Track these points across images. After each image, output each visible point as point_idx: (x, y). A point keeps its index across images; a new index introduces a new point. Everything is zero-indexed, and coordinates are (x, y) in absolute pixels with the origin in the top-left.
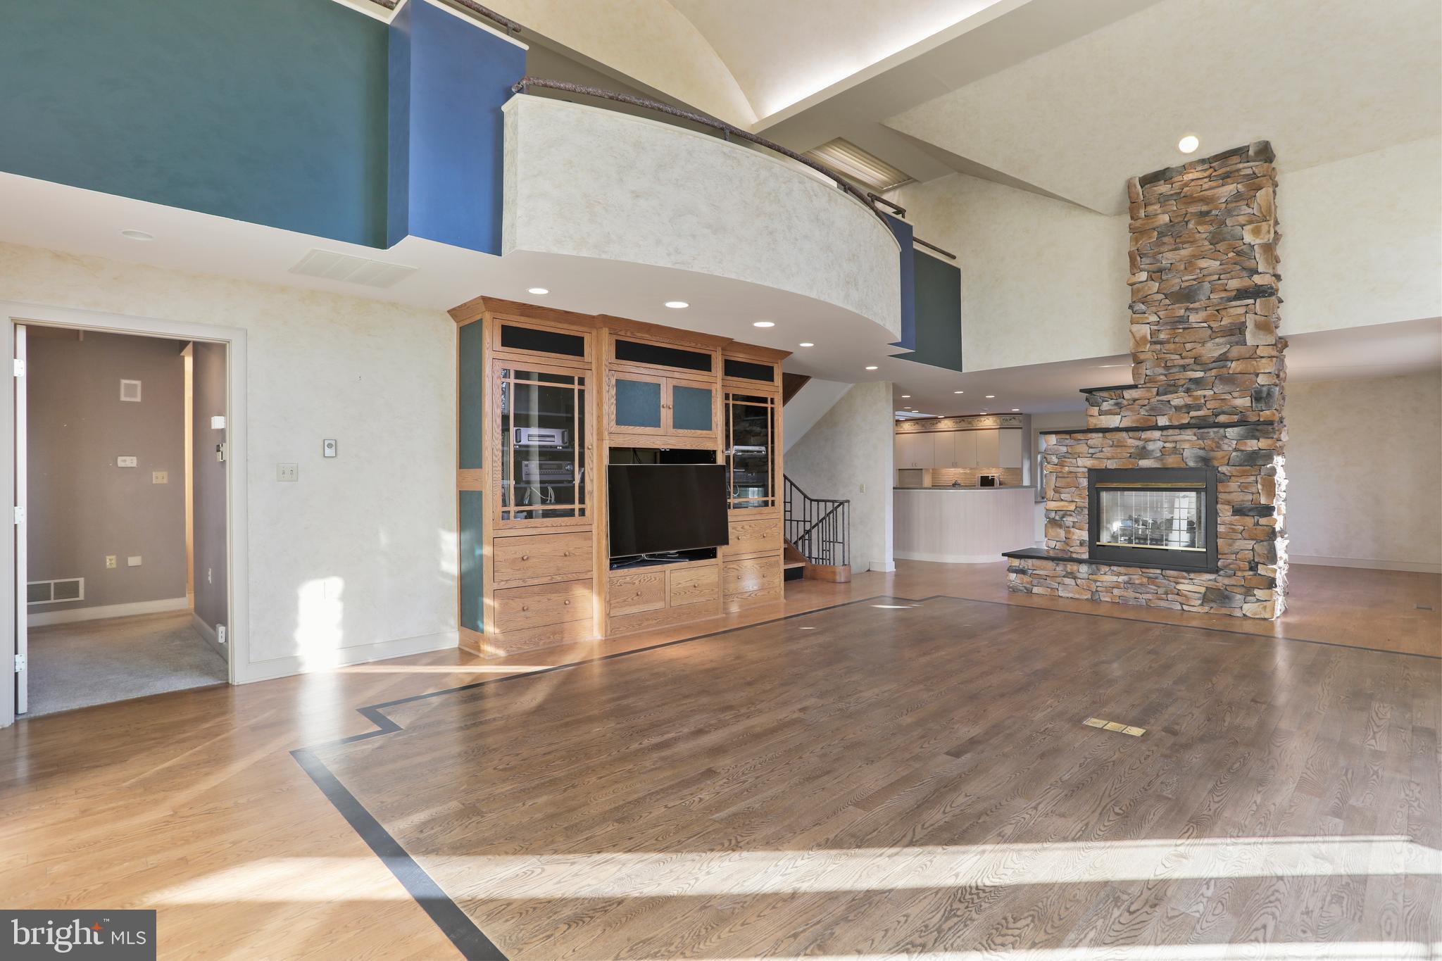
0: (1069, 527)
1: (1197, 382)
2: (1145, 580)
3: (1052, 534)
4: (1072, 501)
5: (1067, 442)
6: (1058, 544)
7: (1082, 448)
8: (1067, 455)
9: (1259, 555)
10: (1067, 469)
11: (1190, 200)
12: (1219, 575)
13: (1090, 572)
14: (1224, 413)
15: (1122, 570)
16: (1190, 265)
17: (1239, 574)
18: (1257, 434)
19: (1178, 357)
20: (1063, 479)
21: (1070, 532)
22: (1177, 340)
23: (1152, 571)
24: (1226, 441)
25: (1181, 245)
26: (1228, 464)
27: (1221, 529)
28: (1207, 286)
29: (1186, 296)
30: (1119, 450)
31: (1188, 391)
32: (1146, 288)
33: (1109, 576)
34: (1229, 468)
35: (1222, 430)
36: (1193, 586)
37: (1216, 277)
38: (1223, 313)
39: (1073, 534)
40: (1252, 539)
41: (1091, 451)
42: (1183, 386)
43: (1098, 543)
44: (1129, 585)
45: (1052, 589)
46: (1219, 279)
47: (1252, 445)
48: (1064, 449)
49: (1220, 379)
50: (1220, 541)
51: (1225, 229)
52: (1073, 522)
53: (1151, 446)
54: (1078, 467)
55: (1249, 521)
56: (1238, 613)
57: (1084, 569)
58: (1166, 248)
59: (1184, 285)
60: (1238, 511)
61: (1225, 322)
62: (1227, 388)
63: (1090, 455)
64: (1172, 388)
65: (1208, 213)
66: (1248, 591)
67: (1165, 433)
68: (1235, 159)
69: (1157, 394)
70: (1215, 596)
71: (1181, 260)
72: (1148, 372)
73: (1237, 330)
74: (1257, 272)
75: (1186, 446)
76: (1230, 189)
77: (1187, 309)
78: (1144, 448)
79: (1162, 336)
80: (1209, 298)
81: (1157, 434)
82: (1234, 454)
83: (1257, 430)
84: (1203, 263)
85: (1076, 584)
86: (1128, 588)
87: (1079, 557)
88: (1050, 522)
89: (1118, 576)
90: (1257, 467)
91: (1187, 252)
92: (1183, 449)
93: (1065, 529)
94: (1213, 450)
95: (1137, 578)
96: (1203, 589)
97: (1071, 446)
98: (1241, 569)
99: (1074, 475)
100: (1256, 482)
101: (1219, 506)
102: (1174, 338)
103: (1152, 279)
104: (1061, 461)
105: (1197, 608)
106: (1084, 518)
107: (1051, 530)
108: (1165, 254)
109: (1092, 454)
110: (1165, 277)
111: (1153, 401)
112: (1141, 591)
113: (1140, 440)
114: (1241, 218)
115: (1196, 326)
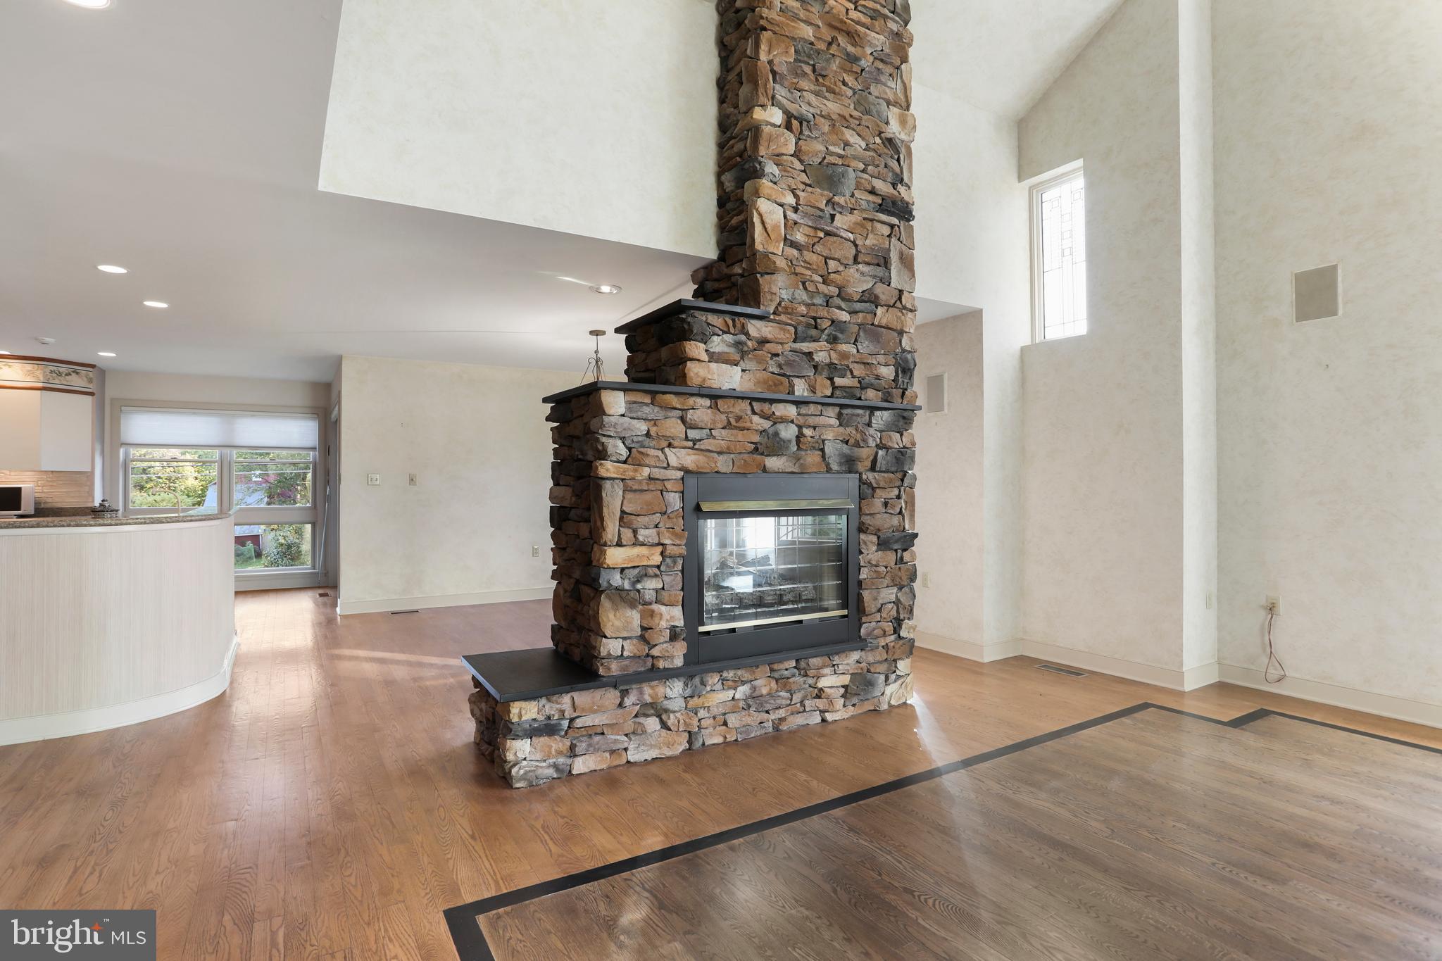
0: (648, 604)
1: (842, 328)
2: (774, 685)
3: (617, 623)
4: (659, 544)
5: (647, 410)
6: (627, 644)
8: (647, 441)
9: (902, 608)
10: (646, 472)
12: (863, 651)
13: (688, 692)
14: (870, 387)
15: (744, 674)
16: (834, 129)
17: (882, 642)
18: (901, 424)
19: (821, 280)
20: (637, 495)
21: (650, 614)
22: (818, 248)
23: (786, 665)
24: (872, 431)
25: (823, 91)
26: (874, 469)
27: (864, 575)
28: (851, 173)
29: (829, 178)
30: (740, 436)
31: (833, 340)
32: (782, 139)
34: (875, 475)
35: (867, 414)
36: (833, 679)
37: (862, 166)
38: (869, 225)
39: (659, 616)
40: (896, 585)
41: (693, 434)
42: (825, 331)
43: (701, 629)
44: (751, 702)
45: (612, 752)
46: (864, 171)
47: (896, 441)
48: (642, 427)
49: (865, 331)
50: (866, 595)
51: (871, 98)
52: (657, 590)
53: (783, 433)
54: (668, 467)
55: (892, 558)
56: (884, 705)
57: (676, 689)
58: (803, 83)
59: (830, 159)
60: (883, 544)
61: (871, 241)
62: (872, 348)
63: (690, 444)
64: (813, 330)
65: (854, 59)
66: (890, 667)
67: (804, 410)
70: (860, 686)
71: (825, 116)
72: (785, 295)
73: (883, 260)
74: (902, 182)
75: (829, 435)
76: (876, 39)
77: (830, 201)
78: (776, 434)
79: (799, 237)
80: (852, 196)
81: (791, 411)
82: (881, 453)
83: (901, 419)
84: (848, 136)
85: (665, 726)
86: (749, 706)
87: (668, 665)
88: (609, 598)
89: (735, 689)
90: (899, 475)
91: (832, 107)
92: (823, 441)
93: (640, 607)
94: (857, 445)
95: (764, 685)
96: (846, 680)
97: (655, 422)
98: (884, 634)
99: (659, 486)
100: (899, 497)
101: (862, 536)
102: (813, 245)
103: (788, 126)
104: (634, 458)
105: (840, 713)
106: (673, 580)
107: (611, 616)
108: (805, 93)
109: (695, 441)
110: (806, 132)
111: (787, 347)
112: (768, 707)
113: (768, 418)
114: (887, 91)
115: (841, 234)
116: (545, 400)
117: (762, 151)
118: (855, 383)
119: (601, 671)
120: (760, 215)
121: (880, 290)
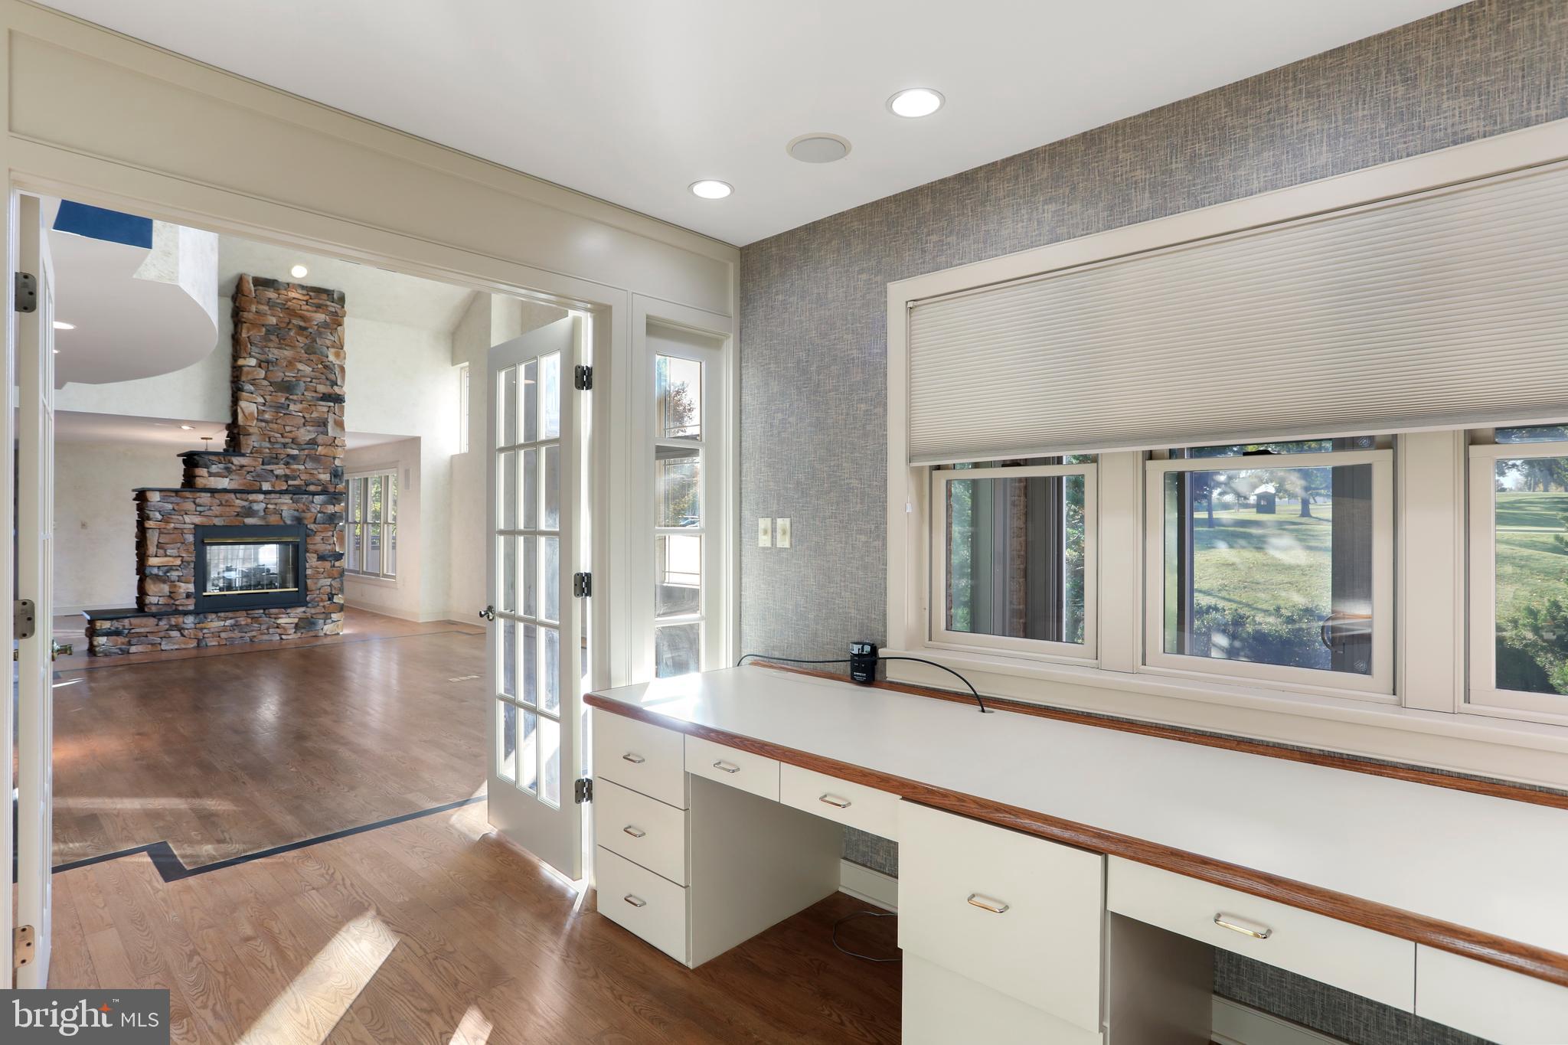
0: (174, 582)
1: (294, 457)
2: (249, 620)
3: (155, 590)
4: (179, 556)
5: (173, 499)
6: (161, 599)
7: (189, 506)
8: (173, 512)
9: (335, 589)
10: (172, 525)
11: (292, 313)
12: (308, 607)
13: (197, 621)
14: (313, 484)
15: (230, 614)
16: (290, 364)
17: (321, 604)
18: (334, 501)
19: (280, 436)
20: (167, 536)
21: (175, 586)
22: (279, 421)
23: (257, 612)
24: (313, 505)
25: (284, 346)
26: (315, 522)
27: (309, 572)
28: (302, 384)
29: (287, 387)
30: (228, 509)
31: (287, 464)
32: (255, 373)
33: (214, 623)
34: (315, 525)
35: (311, 497)
36: (287, 619)
37: (309, 380)
38: (314, 408)
39: (180, 587)
40: (330, 578)
41: (199, 509)
42: (282, 459)
43: (205, 594)
44: (235, 627)
45: (152, 644)
46: (311, 382)
47: (331, 509)
48: (170, 506)
49: (310, 458)
50: (309, 582)
51: (316, 346)
52: (179, 576)
53: (256, 507)
54: (185, 523)
55: (328, 565)
56: (321, 634)
57: (190, 620)
58: (271, 344)
59: (285, 379)
60: (321, 558)
61: (314, 415)
62: (315, 466)
63: (198, 513)
64: (275, 459)
65: (305, 329)
66: (327, 616)
67: (268, 496)
68: (324, 296)
69: (263, 464)
70: (306, 624)
71: (285, 358)
72: (255, 444)
73: (323, 423)
74: (337, 385)
75: (285, 508)
76: (320, 317)
77: (287, 398)
78: (250, 508)
79: (267, 416)
80: (303, 395)
81: (261, 497)
82: (319, 515)
83: (335, 498)
84: (300, 366)
85: (183, 635)
86: (234, 630)
87: (185, 608)
88: (151, 579)
89: (225, 621)
90: (334, 525)
91: (288, 353)
92: (282, 510)
93: (169, 583)
94: (304, 511)
95: (243, 621)
96: (296, 620)
97: (178, 504)
98: (322, 601)
99: (180, 531)
100: (333, 536)
101: (308, 554)
102: (277, 419)
103: (260, 367)
104: (166, 518)
105: (292, 636)
106: (190, 572)
107: (152, 586)
108: (271, 349)
109: (201, 512)
110: (271, 368)
111: (258, 469)
112: (246, 630)
113: (246, 501)
114: (327, 341)
115: (294, 413)
116: (134, 490)
117: (243, 378)
118: (302, 483)
119: (146, 610)
120: (241, 408)
121: (321, 439)
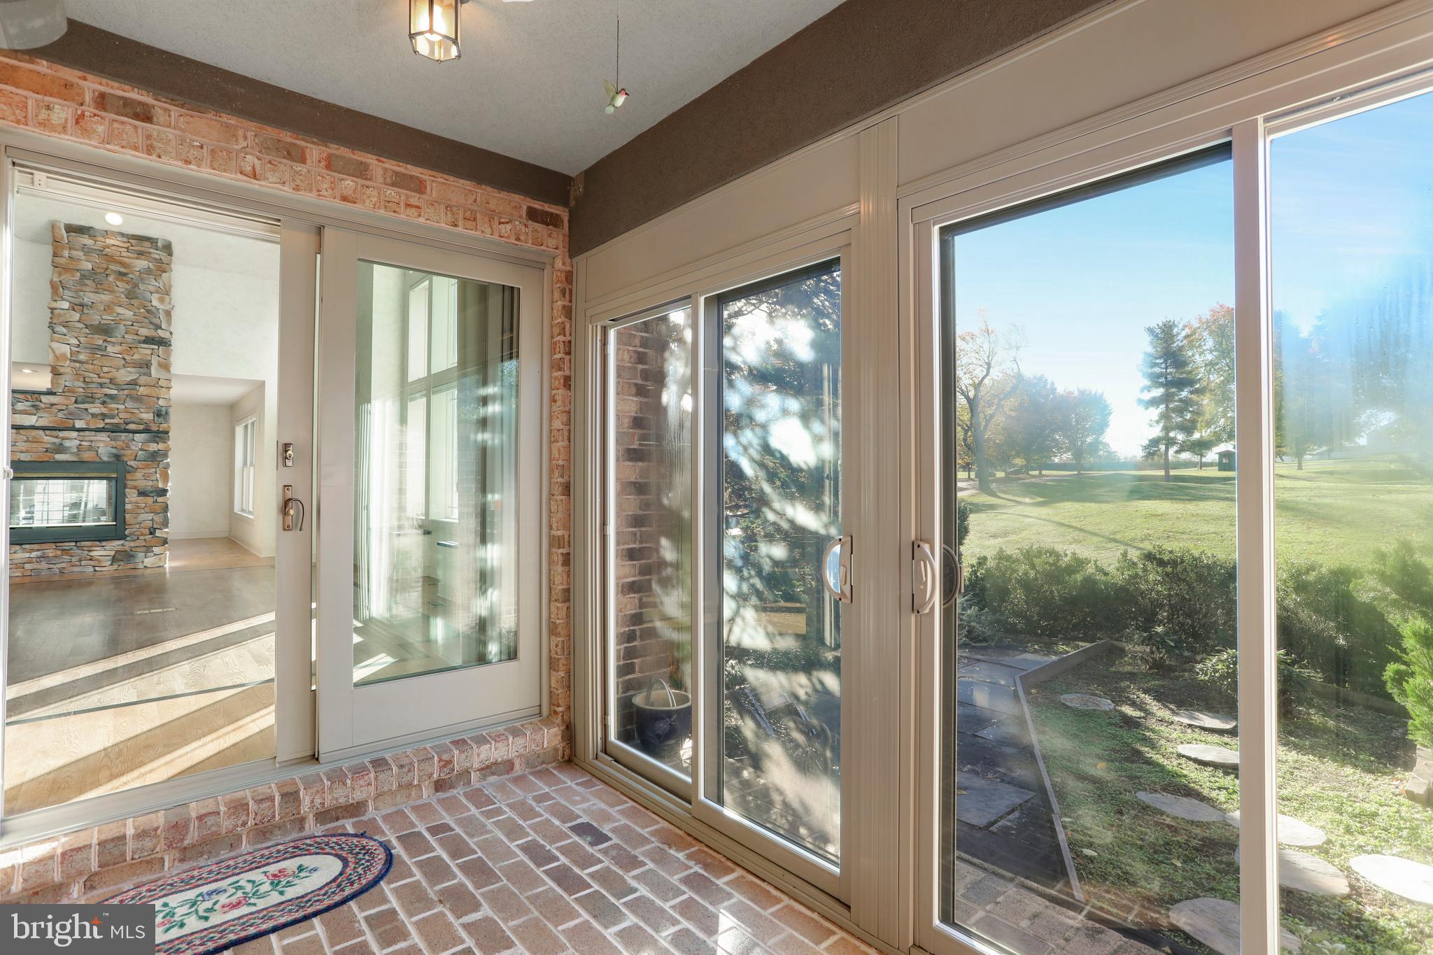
1: (112, 397)
2: (59, 552)
9: (157, 523)
11: (110, 259)
12: (126, 541)
14: (133, 423)
15: (37, 546)
16: (108, 308)
17: (142, 538)
18: (157, 439)
19: (96, 376)
22: (95, 362)
23: (66, 544)
24: (134, 443)
25: (101, 291)
26: (135, 460)
27: (128, 507)
28: (122, 327)
29: (105, 330)
30: (37, 444)
31: (104, 403)
32: (67, 315)
33: (22, 553)
34: (136, 462)
35: (131, 435)
36: (103, 552)
37: (130, 323)
38: (135, 350)
40: (152, 513)
42: (99, 399)
44: (45, 558)
47: (153, 447)
49: (131, 398)
50: (127, 516)
51: (138, 291)
53: (68, 444)
55: (150, 500)
56: (141, 566)
58: (88, 289)
59: (103, 322)
60: (142, 493)
61: (136, 357)
62: (136, 405)
64: (91, 399)
65: (125, 274)
66: (148, 549)
67: (82, 433)
68: (147, 244)
69: (75, 402)
70: (123, 556)
71: (101, 302)
72: (68, 383)
73: (145, 365)
74: (161, 328)
75: (101, 445)
76: (142, 264)
77: (105, 341)
78: (61, 444)
79: (82, 357)
80: (123, 337)
81: (74, 434)
82: (140, 452)
83: (157, 437)
84: (120, 310)
86: (41, 561)
89: (31, 553)
90: (156, 463)
91: (106, 297)
92: (98, 447)
94: (123, 449)
95: (51, 553)
96: (112, 553)
98: (142, 534)
100: (155, 473)
101: (128, 490)
102: (92, 360)
103: (75, 309)
105: (107, 568)
108: (86, 293)
110: (87, 311)
111: (72, 406)
112: (54, 562)
113: (56, 437)
114: (150, 287)
115: (111, 354)
117: (57, 321)
120: (54, 349)
121: (143, 380)
